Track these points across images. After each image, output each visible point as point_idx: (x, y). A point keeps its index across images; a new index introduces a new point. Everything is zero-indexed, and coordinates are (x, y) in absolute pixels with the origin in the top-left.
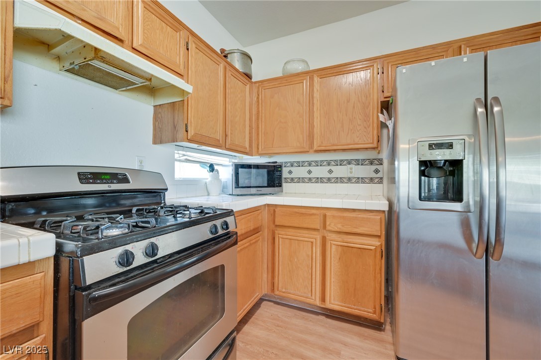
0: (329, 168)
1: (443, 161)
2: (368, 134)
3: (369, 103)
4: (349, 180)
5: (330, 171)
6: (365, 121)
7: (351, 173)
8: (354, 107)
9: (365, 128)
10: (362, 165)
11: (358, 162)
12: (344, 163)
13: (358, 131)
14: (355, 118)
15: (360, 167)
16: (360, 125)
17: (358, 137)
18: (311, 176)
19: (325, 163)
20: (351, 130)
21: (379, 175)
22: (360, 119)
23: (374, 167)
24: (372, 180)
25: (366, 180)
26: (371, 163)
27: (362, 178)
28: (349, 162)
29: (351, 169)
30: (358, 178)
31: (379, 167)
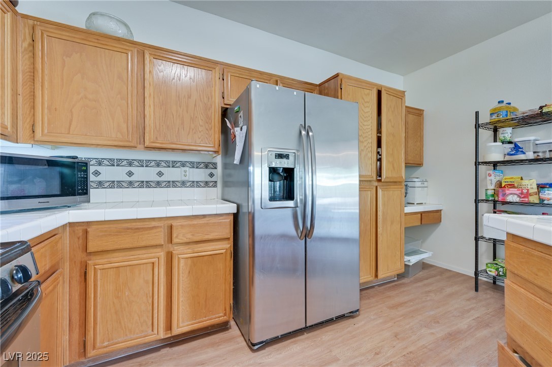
0: (158, 169)
1: (282, 169)
2: (210, 137)
3: (211, 105)
4: (184, 184)
5: (160, 174)
6: (207, 123)
7: (185, 176)
8: (195, 105)
9: (207, 130)
10: (197, 168)
11: (194, 165)
12: (178, 165)
13: (200, 132)
14: (196, 117)
15: (195, 170)
16: (201, 126)
17: (199, 138)
18: (132, 179)
19: (153, 164)
20: (193, 130)
21: (214, 179)
22: (202, 120)
23: (209, 171)
24: (207, 184)
25: (201, 183)
26: (207, 167)
27: (197, 182)
28: (183, 164)
29: (185, 172)
30: (193, 182)
31: (213, 171)
